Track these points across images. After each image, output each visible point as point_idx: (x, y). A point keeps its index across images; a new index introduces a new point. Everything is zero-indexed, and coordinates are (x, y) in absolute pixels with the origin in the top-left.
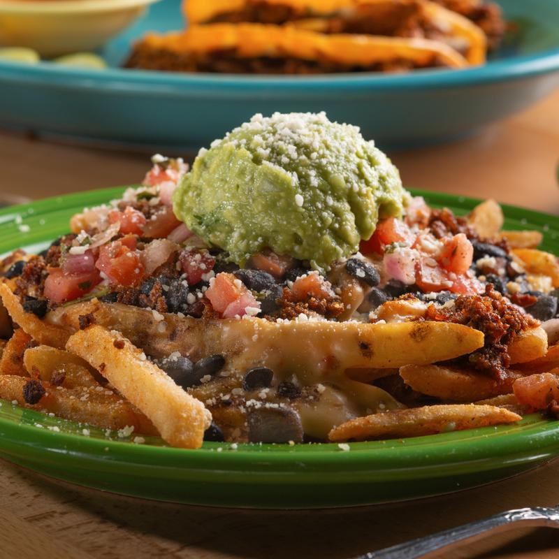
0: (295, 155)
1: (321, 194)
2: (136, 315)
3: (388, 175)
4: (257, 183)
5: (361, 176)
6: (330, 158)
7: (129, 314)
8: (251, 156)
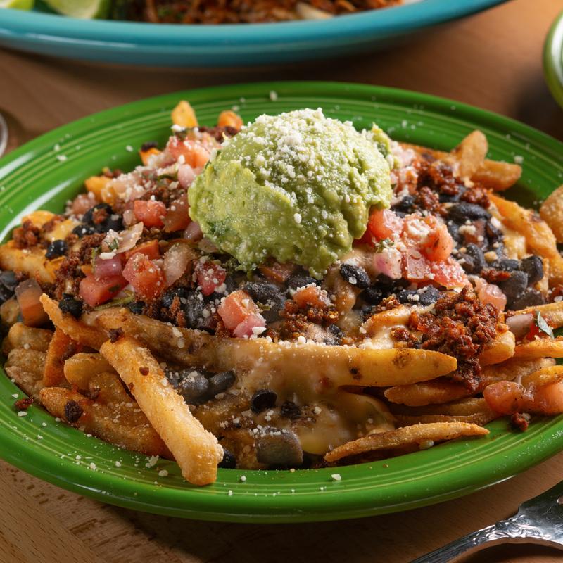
0: (293, 175)
1: (317, 209)
2: (158, 328)
3: (377, 176)
4: (261, 202)
5: (352, 186)
6: (325, 174)
7: (153, 327)
8: (254, 176)
